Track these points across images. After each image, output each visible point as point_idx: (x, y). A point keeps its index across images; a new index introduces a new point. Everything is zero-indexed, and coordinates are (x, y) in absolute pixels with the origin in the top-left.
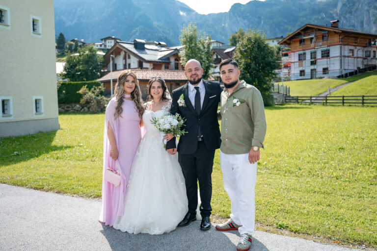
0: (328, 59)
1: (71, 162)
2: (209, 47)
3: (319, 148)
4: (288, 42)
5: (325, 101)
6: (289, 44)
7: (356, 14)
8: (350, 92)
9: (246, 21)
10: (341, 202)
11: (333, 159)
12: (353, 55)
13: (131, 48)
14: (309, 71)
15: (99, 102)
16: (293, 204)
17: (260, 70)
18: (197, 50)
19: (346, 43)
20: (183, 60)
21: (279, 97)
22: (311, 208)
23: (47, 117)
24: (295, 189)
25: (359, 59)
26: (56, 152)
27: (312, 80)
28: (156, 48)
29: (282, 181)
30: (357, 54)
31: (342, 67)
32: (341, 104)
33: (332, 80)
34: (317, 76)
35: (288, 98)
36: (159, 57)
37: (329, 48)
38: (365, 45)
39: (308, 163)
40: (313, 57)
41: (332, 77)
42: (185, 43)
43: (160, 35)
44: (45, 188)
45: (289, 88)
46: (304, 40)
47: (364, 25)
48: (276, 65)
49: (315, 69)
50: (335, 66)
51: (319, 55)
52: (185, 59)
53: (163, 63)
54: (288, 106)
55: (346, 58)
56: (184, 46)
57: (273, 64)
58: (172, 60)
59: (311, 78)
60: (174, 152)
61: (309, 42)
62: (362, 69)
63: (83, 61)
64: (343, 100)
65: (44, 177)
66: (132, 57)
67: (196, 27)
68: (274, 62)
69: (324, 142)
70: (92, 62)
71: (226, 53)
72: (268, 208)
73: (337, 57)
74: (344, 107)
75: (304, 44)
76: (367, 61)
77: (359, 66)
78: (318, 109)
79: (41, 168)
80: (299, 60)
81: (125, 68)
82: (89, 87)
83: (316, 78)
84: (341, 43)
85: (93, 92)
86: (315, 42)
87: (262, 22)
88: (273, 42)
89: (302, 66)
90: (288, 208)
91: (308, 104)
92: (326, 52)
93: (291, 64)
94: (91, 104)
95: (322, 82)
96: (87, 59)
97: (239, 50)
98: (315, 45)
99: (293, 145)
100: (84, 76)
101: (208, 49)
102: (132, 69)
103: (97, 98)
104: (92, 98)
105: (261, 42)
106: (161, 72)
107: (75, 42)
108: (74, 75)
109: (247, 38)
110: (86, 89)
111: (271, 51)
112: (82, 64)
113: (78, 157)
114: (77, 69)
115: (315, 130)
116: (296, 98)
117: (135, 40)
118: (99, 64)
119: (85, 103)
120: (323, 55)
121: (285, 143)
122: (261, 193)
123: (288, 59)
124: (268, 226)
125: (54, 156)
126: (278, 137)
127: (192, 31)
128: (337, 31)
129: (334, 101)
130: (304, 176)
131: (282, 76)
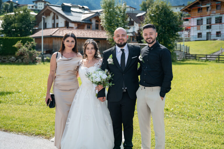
0: (221, 25)
3: (214, 98)
4: (189, 9)
5: (218, 59)
6: (189, 11)
13: (59, 10)
14: (206, 34)
15: (31, 55)
16: (195, 142)
17: (166, 32)
18: (114, 14)
20: (103, 22)
21: (181, 54)
22: (209, 145)
24: (196, 131)
27: (208, 42)
28: (80, 11)
29: (186, 124)
33: (223, 42)
34: (212, 38)
35: (188, 56)
36: (82, 18)
37: (221, 15)
39: (206, 110)
40: (209, 22)
41: (223, 39)
42: (105, 8)
45: (189, 47)
46: (202, 8)
48: (179, 28)
49: (210, 33)
51: (213, 21)
52: (104, 21)
53: (86, 23)
54: (188, 62)
56: (103, 10)
57: (176, 27)
58: (94, 21)
59: (207, 40)
61: (206, 10)
63: (18, 20)
66: (60, 17)
68: (178, 26)
69: (218, 93)
70: (26, 21)
71: (138, 17)
72: (176, 145)
75: (202, 12)
78: (212, 65)
80: (197, 24)
81: (54, 27)
82: (23, 42)
83: (211, 40)
85: (27, 47)
86: (211, 10)
88: (176, 9)
89: (200, 30)
90: (191, 145)
91: (204, 60)
92: (219, 19)
93: (191, 27)
94: (24, 56)
95: (215, 43)
96: (22, 18)
97: (149, 15)
98: (210, 13)
99: (194, 95)
100: (19, 33)
101: (124, 13)
102: (59, 28)
103: (30, 51)
104: (26, 51)
105: (167, 9)
106: (84, 31)
107: (10, 3)
108: (10, 32)
109: (156, 5)
110: (21, 43)
111: (175, 16)
112: (17, 22)
113: (18, 101)
114: (13, 26)
115: (210, 82)
116: (195, 56)
117: (63, 4)
118: (32, 22)
119: (20, 55)
120: (217, 21)
121: (187, 93)
122: (170, 133)
123: (188, 23)
126: (182, 88)
130: (203, 120)
131: (184, 37)
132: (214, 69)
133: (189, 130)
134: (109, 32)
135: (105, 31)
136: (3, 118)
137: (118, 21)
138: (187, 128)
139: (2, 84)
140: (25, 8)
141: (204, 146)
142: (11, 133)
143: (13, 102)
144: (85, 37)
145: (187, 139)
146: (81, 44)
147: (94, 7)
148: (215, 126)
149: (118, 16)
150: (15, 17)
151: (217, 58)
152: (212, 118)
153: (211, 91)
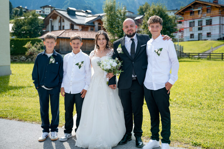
0: (211, 26)
1: (25, 98)
2: (124, 15)
3: (212, 90)
4: (182, 13)
6: (183, 15)
13: (65, 14)
14: (197, 35)
18: (116, 17)
19: (223, 15)
20: (105, 24)
22: (214, 131)
23: (2, 65)
24: (200, 118)
26: (12, 91)
27: (199, 41)
28: (84, 14)
29: (190, 113)
31: (221, 32)
32: (221, 59)
33: (213, 42)
34: (203, 38)
35: (182, 54)
36: (86, 21)
37: (211, 18)
39: (206, 99)
40: (200, 24)
41: (214, 39)
42: (106, 11)
43: (85, 5)
44: (8, 117)
45: (183, 46)
46: (194, 12)
48: (174, 29)
49: (201, 34)
50: (215, 32)
51: (204, 23)
52: (106, 23)
53: (89, 26)
54: (182, 60)
56: (106, 14)
57: (172, 29)
58: (96, 24)
59: (199, 40)
60: (115, 87)
61: (197, 14)
63: (27, 23)
64: (222, 56)
65: (6, 109)
66: (65, 20)
68: (172, 27)
69: (215, 85)
70: (34, 24)
71: (136, 20)
73: (217, 25)
74: (223, 61)
75: (194, 15)
78: (205, 62)
79: (2, 102)
80: (190, 26)
81: (60, 29)
82: (33, 43)
83: (202, 40)
84: (220, 15)
85: (36, 47)
88: (170, 12)
89: (192, 31)
91: (197, 58)
92: (209, 21)
93: (184, 29)
94: (34, 56)
95: (206, 43)
96: (31, 22)
97: (147, 18)
98: (201, 15)
99: (193, 87)
100: (28, 35)
101: (124, 16)
102: (65, 30)
103: (39, 51)
104: (35, 51)
105: (163, 12)
106: (88, 33)
107: (20, 9)
108: (21, 34)
109: (153, 9)
110: (30, 44)
111: (170, 19)
112: (27, 25)
113: (30, 94)
114: (23, 29)
115: (206, 76)
116: (188, 54)
117: (68, 8)
118: (40, 25)
119: (30, 55)
120: (207, 23)
121: (187, 85)
122: (175, 121)
123: (181, 25)
124: (185, 144)
125: (11, 94)
126: (180, 81)
127: (112, 3)
128: (217, 6)
129: (215, 57)
130: (205, 109)
131: (177, 38)
132: (207, 65)
133: (193, 118)
134: (111, 33)
135: (107, 32)
136: (17, 109)
137: (119, 23)
138: (191, 116)
139: (15, 80)
140: (34, 12)
141: (210, 132)
142: (26, 122)
143: (26, 95)
144: (89, 38)
145: (192, 126)
146: (85, 44)
147: (96, 11)
148: (217, 114)
149: (118, 19)
150: (24, 20)
151: (208, 56)
152: (213, 107)
153: (208, 83)
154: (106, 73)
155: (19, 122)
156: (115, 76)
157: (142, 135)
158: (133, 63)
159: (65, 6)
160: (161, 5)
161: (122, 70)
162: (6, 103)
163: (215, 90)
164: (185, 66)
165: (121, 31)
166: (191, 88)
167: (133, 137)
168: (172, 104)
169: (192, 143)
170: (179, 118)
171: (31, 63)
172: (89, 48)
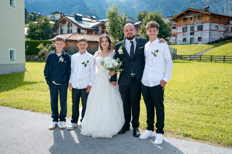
0: (202, 32)
1: (38, 92)
4: (176, 19)
6: (177, 21)
7: (219, 3)
8: (215, 53)
9: (148, 5)
10: (222, 121)
11: (212, 94)
12: (218, 29)
13: (73, 19)
14: (189, 39)
16: (191, 121)
18: (117, 22)
19: (214, 22)
22: (203, 124)
23: (18, 63)
24: (191, 113)
25: (221, 32)
27: (191, 45)
28: (90, 20)
29: (181, 107)
30: (220, 29)
31: (211, 37)
32: (210, 61)
33: (203, 45)
34: (194, 42)
35: (175, 56)
36: (91, 26)
37: (202, 24)
38: (225, 23)
39: (196, 96)
40: (192, 30)
41: (204, 43)
42: (109, 17)
43: (91, 12)
45: (176, 49)
46: (186, 18)
47: (224, 10)
48: (169, 34)
49: (193, 38)
50: (206, 36)
51: (196, 29)
52: (109, 28)
53: (94, 30)
54: (176, 61)
55: (213, 31)
56: (108, 19)
57: (167, 33)
58: (100, 28)
59: (190, 44)
60: (116, 84)
61: (190, 20)
62: (223, 39)
63: (40, 27)
64: (212, 58)
66: (73, 25)
67: (117, 7)
69: (204, 84)
70: (46, 28)
71: (135, 25)
72: (175, 123)
73: (208, 30)
74: (211, 63)
75: (187, 21)
76: (227, 34)
77: (221, 37)
78: (195, 63)
80: (183, 31)
81: (68, 33)
82: (45, 44)
83: (194, 44)
84: (210, 21)
85: (47, 48)
86: (194, 20)
87: (159, 6)
88: (166, 19)
89: (185, 35)
90: (188, 124)
91: (189, 60)
92: (200, 27)
93: (177, 34)
94: (45, 55)
95: (197, 46)
96: (43, 26)
97: (145, 23)
98: (193, 22)
99: (184, 85)
100: (41, 37)
101: (124, 22)
102: (73, 33)
103: (50, 51)
104: (47, 52)
105: (159, 19)
106: (93, 36)
107: (34, 14)
108: (34, 36)
109: (150, 16)
110: (42, 45)
111: (166, 24)
112: (40, 29)
114: (36, 32)
115: (196, 76)
116: (181, 56)
117: (76, 14)
118: (51, 29)
119: (42, 55)
120: (198, 29)
121: (179, 83)
122: (168, 114)
123: (175, 31)
124: (177, 134)
125: (26, 88)
126: (174, 80)
127: (114, 10)
128: (208, 13)
129: (205, 59)
130: (195, 104)
131: (172, 42)
132: (197, 66)
133: (185, 112)
134: (113, 36)
135: (110, 36)
136: (31, 101)
137: (120, 28)
138: (182, 110)
139: (29, 76)
140: (46, 18)
141: (199, 124)
145: (183, 119)
146: (90, 46)
147: (100, 17)
148: (206, 109)
149: (120, 24)
150: (38, 25)
151: (199, 58)
152: (202, 103)
153: (198, 82)
154: (108, 71)
155: (32, 112)
156: (116, 74)
157: (139, 126)
158: (132, 63)
159: (73, 12)
160: (158, 12)
161: (123, 69)
162: (21, 96)
163: (204, 88)
164: (178, 67)
165: (121, 35)
166: (183, 85)
167: (131, 127)
168: (166, 99)
169: (183, 134)
170: (172, 111)
171: (43, 62)
172: (93, 50)
